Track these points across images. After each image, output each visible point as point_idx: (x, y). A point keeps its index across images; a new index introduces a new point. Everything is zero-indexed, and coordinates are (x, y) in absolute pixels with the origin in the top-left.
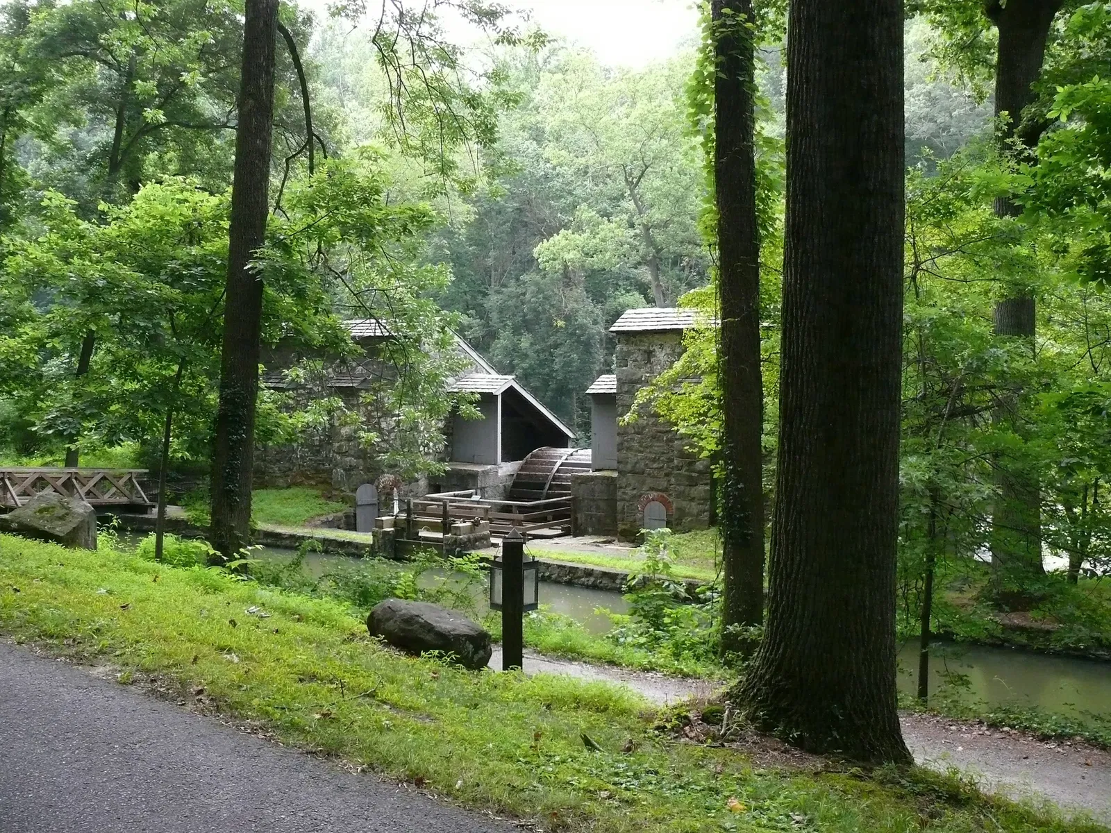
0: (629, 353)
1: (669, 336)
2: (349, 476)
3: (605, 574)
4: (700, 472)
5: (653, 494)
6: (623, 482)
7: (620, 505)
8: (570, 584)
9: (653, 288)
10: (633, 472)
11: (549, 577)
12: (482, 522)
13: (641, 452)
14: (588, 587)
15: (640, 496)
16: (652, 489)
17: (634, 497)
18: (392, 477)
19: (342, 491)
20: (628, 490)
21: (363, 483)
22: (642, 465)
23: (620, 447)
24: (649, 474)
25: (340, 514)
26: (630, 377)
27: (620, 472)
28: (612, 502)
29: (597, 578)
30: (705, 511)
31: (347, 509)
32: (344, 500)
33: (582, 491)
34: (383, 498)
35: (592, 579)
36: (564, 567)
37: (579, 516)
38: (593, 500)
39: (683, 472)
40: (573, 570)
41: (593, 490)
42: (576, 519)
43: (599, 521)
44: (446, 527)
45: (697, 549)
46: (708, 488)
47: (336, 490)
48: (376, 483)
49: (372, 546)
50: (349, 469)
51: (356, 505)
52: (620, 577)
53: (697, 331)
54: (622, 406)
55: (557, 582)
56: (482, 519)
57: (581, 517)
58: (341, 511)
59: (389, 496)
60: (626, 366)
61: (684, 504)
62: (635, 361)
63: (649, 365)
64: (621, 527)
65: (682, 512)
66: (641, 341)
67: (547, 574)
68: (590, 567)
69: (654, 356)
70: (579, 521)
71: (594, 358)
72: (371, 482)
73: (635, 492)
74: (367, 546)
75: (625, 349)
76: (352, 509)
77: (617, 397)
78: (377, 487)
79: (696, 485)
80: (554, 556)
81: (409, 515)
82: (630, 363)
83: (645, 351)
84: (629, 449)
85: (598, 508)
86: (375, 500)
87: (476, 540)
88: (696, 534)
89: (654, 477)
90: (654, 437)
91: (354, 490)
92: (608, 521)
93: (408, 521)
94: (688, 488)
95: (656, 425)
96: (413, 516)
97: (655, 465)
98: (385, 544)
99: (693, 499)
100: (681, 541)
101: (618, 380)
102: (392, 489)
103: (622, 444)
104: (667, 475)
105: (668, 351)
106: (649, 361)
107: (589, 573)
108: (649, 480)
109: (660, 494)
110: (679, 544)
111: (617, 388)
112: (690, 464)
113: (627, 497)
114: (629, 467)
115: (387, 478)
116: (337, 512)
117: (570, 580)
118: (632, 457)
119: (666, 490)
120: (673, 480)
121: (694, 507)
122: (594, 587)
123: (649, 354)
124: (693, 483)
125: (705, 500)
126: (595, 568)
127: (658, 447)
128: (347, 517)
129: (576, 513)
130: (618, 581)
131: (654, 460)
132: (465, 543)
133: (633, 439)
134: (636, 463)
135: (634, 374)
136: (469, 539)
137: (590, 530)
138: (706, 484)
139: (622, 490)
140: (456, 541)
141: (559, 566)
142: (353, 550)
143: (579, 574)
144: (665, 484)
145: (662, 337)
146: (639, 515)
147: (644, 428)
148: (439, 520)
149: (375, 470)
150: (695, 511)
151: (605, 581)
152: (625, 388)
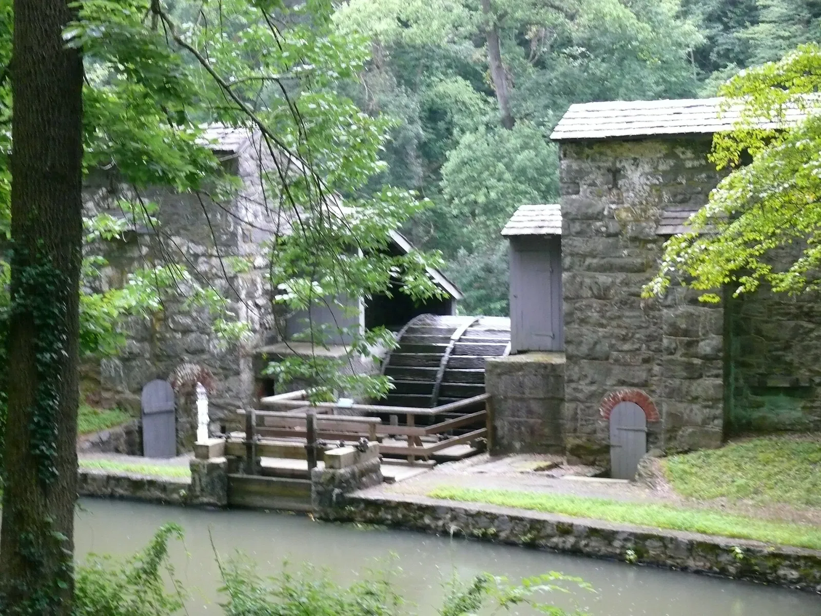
0: (581, 173)
1: (649, 144)
2: (128, 369)
3: (593, 532)
4: (706, 358)
5: (625, 391)
6: (575, 372)
7: (568, 409)
8: (532, 546)
9: (492, 71)
10: (591, 357)
11: (496, 535)
12: (370, 444)
13: (602, 326)
14: (564, 552)
15: (602, 394)
16: (622, 383)
17: (592, 395)
18: (197, 369)
19: (118, 392)
20: (583, 386)
21: (150, 378)
22: (604, 347)
23: (568, 319)
24: (617, 361)
25: (119, 430)
26: (584, 210)
27: (569, 358)
28: (554, 401)
29: (579, 537)
30: (715, 418)
31: (126, 420)
32: (120, 406)
33: (501, 386)
34: (182, 401)
35: (571, 540)
36: (521, 519)
37: (498, 423)
38: (522, 400)
39: (678, 357)
40: (536, 525)
41: (521, 385)
42: (494, 429)
43: (532, 432)
44: (313, 454)
45: (717, 481)
46: (719, 381)
47: (107, 390)
48: (171, 378)
49: (190, 488)
50: (128, 359)
51: (142, 414)
52: (621, 537)
53: (734, 139)
54: (572, 255)
55: (509, 544)
56: (370, 439)
57: (503, 425)
58: (119, 424)
59: (191, 397)
60: (577, 193)
61: (681, 407)
62: (593, 184)
63: (615, 191)
64: (571, 441)
65: (677, 421)
66: (601, 154)
67: (492, 530)
68: (565, 519)
69: (625, 177)
70: (500, 433)
71: (411, 171)
72: (163, 377)
73: (593, 388)
74: (183, 486)
75: (575, 166)
76: (136, 420)
77: (563, 241)
78: (173, 385)
79: (700, 376)
80: (498, 499)
81: (250, 435)
82: (583, 188)
83: (609, 170)
84: (583, 321)
85: (530, 412)
86: (170, 405)
87: (363, 474)
88: (708, 456)
89: (626, 364)
90: (623, 303)
91: (139, 390)
92: (546, 430)
93: (248, 445)
94: (687, 383)
95: (627, 284)
96: (255, 437)
97: (626, 347)
98: (212, 483)
99: (695, 399)
100: (686, 467)
101: (565, 215)
102: (194, 386)
103: (570, 314)
104: (646, 361)
105: (647, 168)
106: (615, 185)
107: (565, 530)
108: (617, 370)
109: (636, 390)
110: (685, 472)
111: (563, 227)
112: (689, 344)
113: (580, 396)
114: (584, 349)
115: (188, 370)
116: (113, 425)
117: (533, 540)
118: (589, 335)
119: (644, 384)
120: (656, 369)
121: (697, 412)
122: (575, 552)
123: (615, 174)
124: (694, 374)
125: (716, 400)
126: (577, 521)
127: (630, 317)
128: (129, 433)
129: (493, 419)
130: (617, 543)
131: (624, 339)
132: (347, 481)
133: (589, 307)
134: (596, 343)
135: (590, 205)
136: (353, 475)
137: (517, 445)
138: (717, 376)
139: (573, 385)
140: (333, 478)
141: (512, 519)
142: (158, 494)
143: (549, 530)
144: (644, 375)
145: (637, 148)
146: (601, 424)
147: (607, 289)
148: (301, 443)
149: (169, 356)
150: (699, 419)
151: (595, 544)
152: (577, 227)
